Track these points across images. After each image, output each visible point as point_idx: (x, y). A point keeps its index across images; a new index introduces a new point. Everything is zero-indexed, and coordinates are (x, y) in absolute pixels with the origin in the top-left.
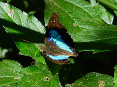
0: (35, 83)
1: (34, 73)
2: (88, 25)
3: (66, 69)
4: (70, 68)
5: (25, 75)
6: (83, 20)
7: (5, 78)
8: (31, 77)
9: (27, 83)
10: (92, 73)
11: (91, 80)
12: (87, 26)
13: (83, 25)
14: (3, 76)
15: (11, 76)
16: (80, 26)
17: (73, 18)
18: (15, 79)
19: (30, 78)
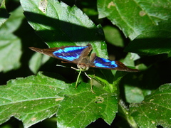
0: (81, 109)
1: (81, 92)
2: (161, 12)
3: (135, 77)
4: (142, 76)
5: (66, 97)
6: (154, 6)
7: (42, 100)
8: (76, 100)
9: (71, 109)
10: (167, 84)
11: (166, 96)
12: (160, 15)
13: (155, 12)
14: (40, 97)
15: (51, 96)
16: (150, 15)
17: (140, 3)
18: (56, 100)
19: (74, 101)
